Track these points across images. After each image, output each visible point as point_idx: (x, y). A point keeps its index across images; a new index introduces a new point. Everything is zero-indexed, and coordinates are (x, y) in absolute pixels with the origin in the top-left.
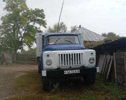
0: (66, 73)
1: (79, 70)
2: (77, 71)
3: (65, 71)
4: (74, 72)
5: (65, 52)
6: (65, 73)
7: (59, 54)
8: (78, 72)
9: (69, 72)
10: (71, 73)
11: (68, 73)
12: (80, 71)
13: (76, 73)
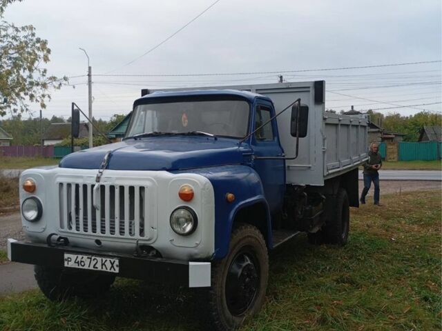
0: (71, 264)
1: (117, 262)
2: (108, 264)
3: (66, 256)
4: (99, 267)
5: (81, 177)
6: (66, 265)
7: (61, 184)
8: (112, 266)
9: (79, 259)
10: (86, 267)
11: (76, 266)
12: (120, 266)
13: (104, 269)
